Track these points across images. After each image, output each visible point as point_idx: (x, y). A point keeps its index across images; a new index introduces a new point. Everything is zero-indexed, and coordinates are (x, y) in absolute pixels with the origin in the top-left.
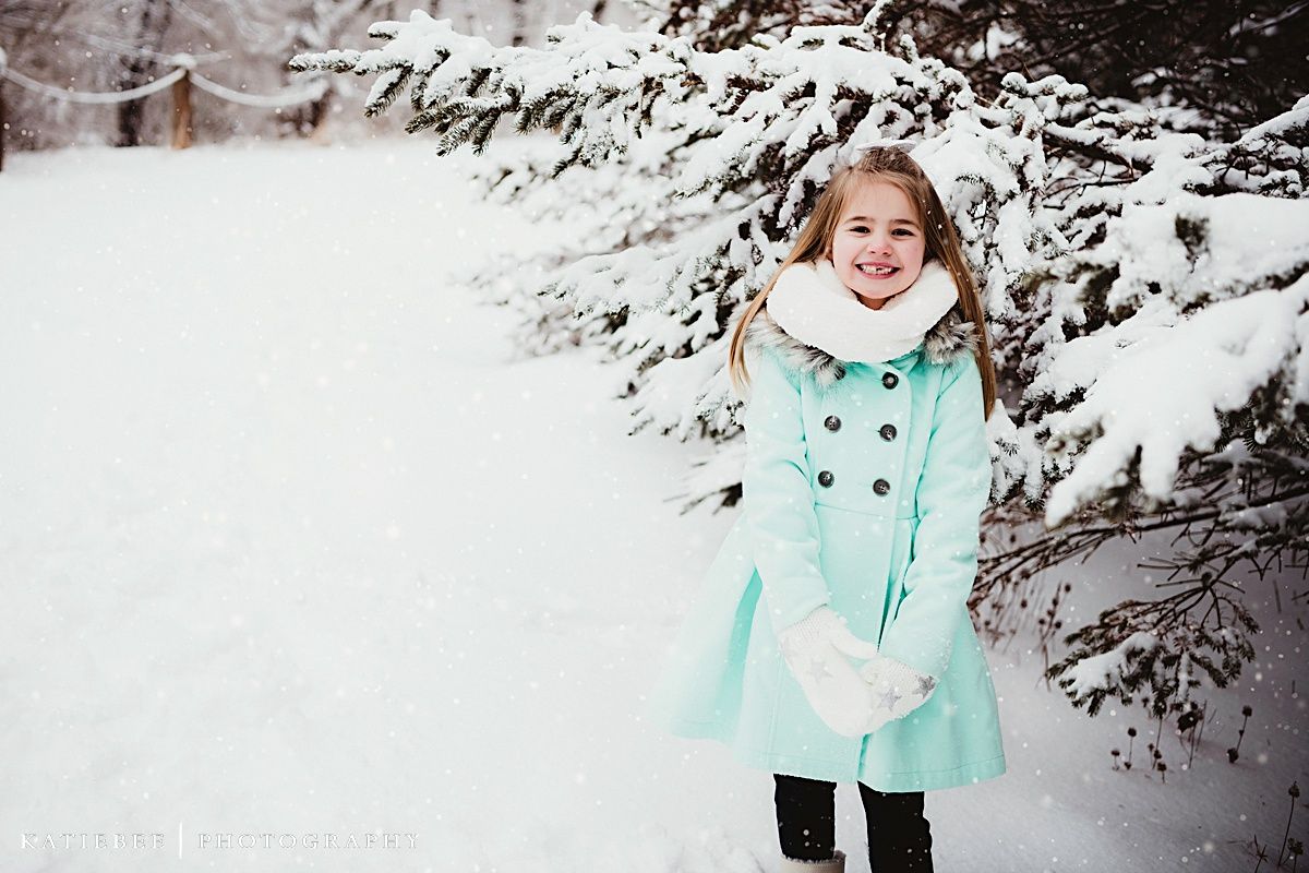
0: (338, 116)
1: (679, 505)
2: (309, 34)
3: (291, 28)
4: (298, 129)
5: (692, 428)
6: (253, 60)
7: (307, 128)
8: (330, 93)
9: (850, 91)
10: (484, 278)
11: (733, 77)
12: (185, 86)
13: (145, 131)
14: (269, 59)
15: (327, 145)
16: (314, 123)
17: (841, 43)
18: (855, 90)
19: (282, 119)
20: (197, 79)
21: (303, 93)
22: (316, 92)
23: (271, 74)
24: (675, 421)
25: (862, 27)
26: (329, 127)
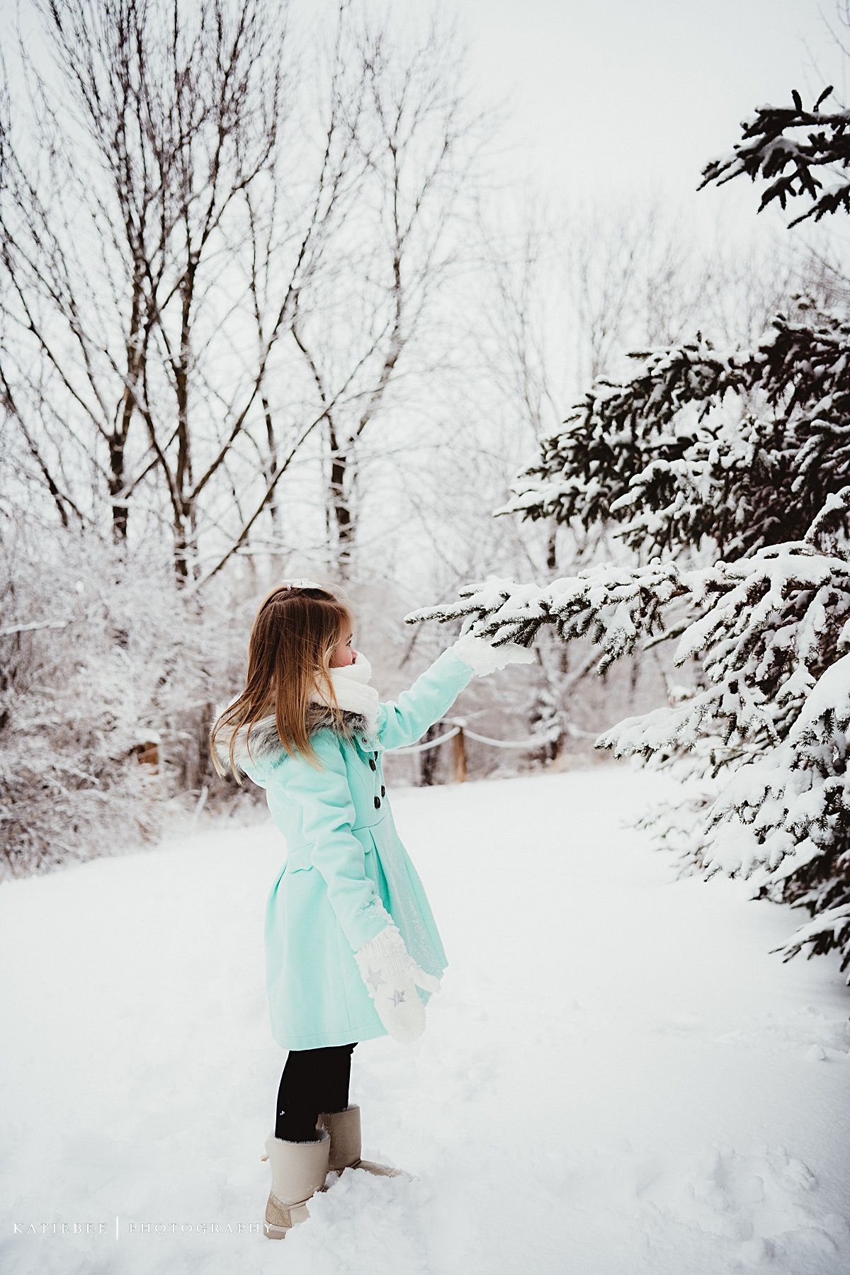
0: (570, 752)
1: (781, 956)
2: (546, 697)
3: (533, 693)
4: (543, 762)
5: (751, 869)
6: (509, 718)
7: (549, 761)
8: (563, 735)
9: (800, 583)
10: (646, 821)
11: (708, 582)
12: (460, 737)
13: (438, 775)
14: (519, 716)
15: (564, 771)
16: (553, 757)
17: (790, 553)
18: (804, 582)
19: (531, 757)
20: (467, 733)
21: (544, 735)
22: (553, 735)
23: (519, 726)
24: (737, 867)
25: (805, 540)
26: (564, 758)
